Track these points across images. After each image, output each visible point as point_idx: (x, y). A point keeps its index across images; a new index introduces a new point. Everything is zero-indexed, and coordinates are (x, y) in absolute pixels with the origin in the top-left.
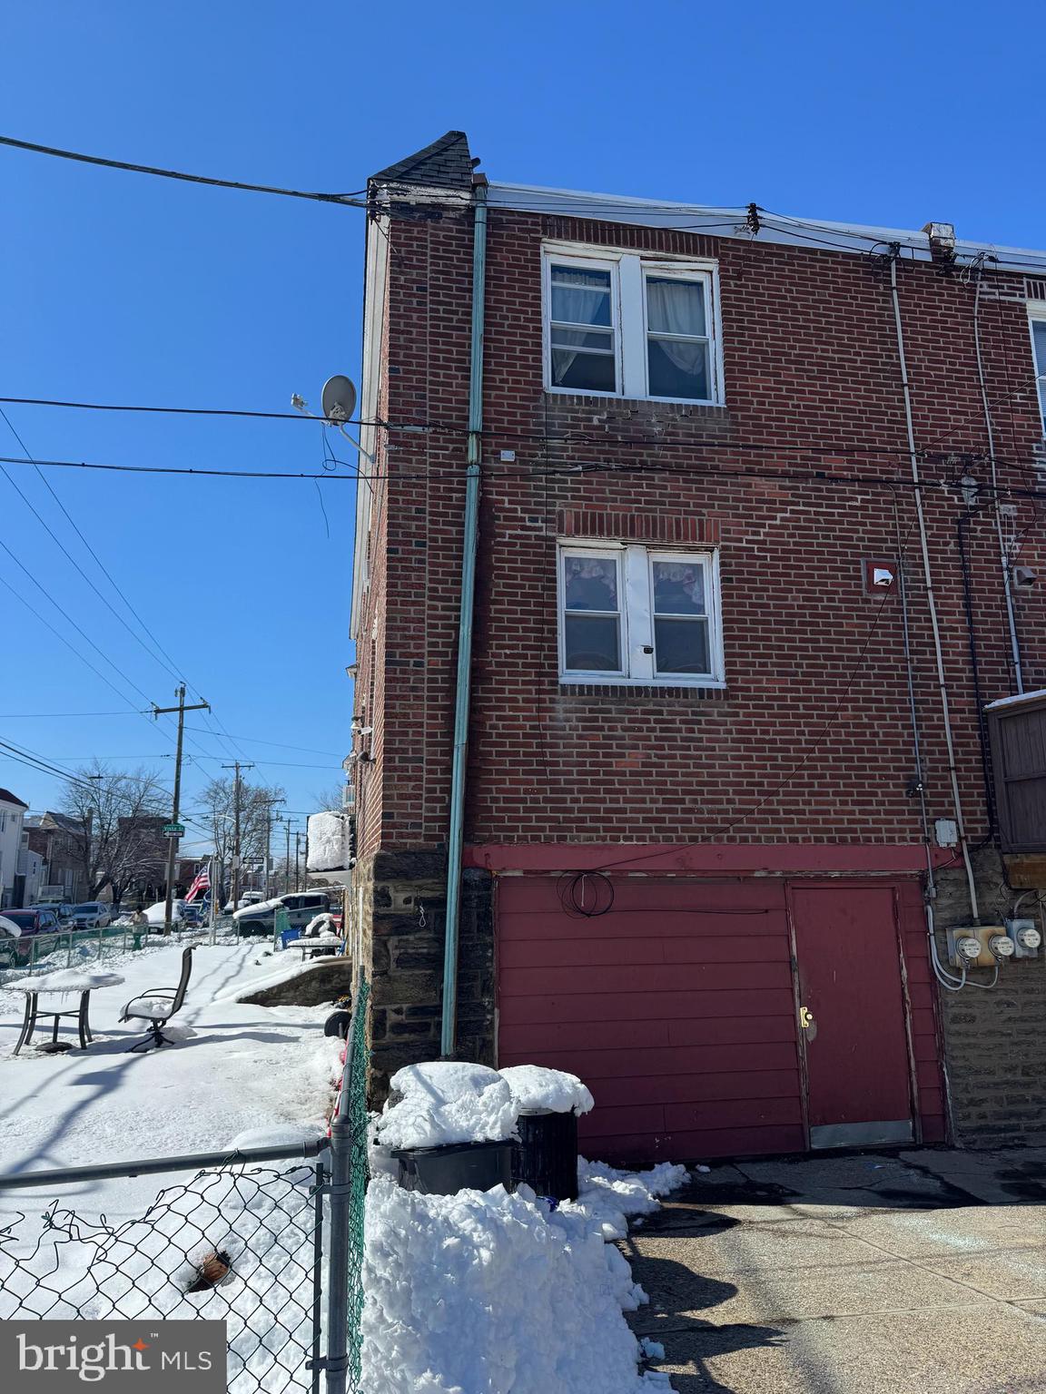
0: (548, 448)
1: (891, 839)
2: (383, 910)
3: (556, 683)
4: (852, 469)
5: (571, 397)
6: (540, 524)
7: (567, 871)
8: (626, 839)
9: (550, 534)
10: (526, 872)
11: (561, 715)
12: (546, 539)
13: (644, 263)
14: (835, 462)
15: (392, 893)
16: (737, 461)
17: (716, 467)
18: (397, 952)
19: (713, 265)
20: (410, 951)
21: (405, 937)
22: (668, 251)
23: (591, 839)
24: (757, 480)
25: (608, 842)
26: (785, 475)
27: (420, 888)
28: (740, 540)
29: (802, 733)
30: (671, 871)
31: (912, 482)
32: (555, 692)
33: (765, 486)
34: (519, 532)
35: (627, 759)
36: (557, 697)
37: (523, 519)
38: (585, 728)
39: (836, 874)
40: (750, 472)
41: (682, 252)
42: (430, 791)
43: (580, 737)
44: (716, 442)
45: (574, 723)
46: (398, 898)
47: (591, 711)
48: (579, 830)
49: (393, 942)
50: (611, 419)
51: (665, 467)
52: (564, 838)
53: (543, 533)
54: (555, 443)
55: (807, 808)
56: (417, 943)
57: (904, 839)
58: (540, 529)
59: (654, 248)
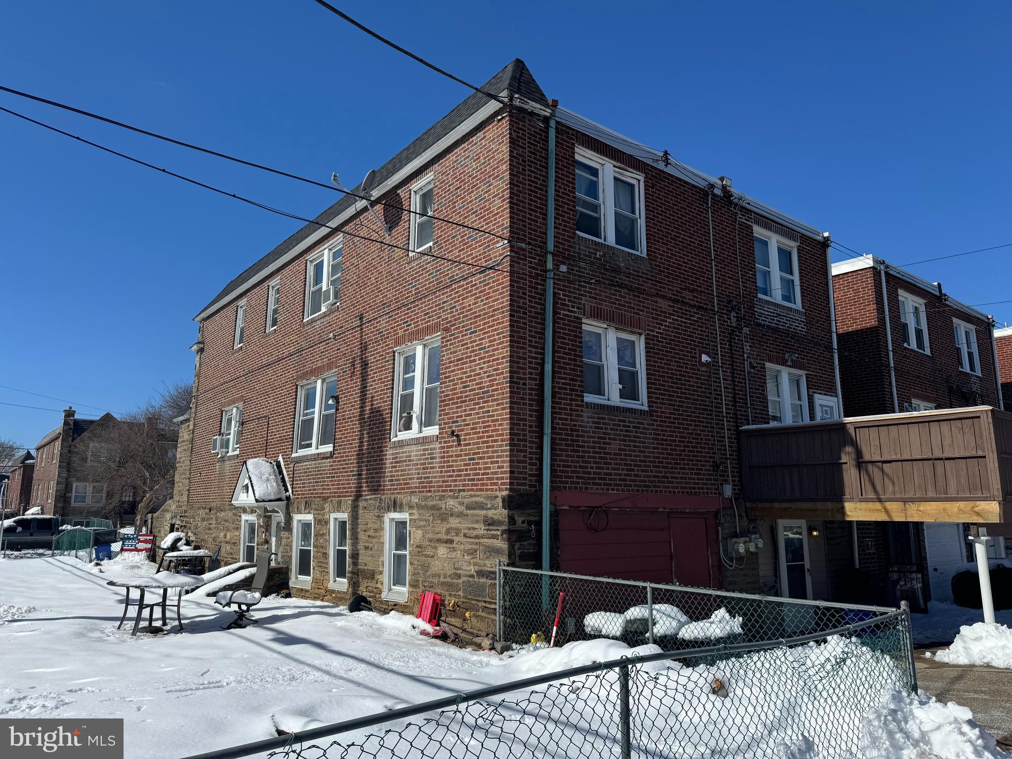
0: (579, 267)
1: (707, 493)
2: (512, 528)
3: (583, 401)
4: (693, 300)
5: (589, 240)
6: (575, 309)
7: (587, 507)
8: (613, 490)
9: (580, 316)
10: (570, 507)
11: (585, 419)
12: (578, 318)
13: (615, 169)
14: (688, 295)
15: (516, 518)
16: (652, 288)
17: (645, 290)
18: (519, 551)
19: (641, 178)
20: (526, 551)
21: (522, 543)
22: (626, 165)
23: (597, 489)
24: (660, 300)
25: (605, 491)
26: (670, 299)
27: (529, 515)
28: (653, 331)
29: (676, 436)
30: (628, 508)
31: (714, 310)
32: (582, 406)
33: (663, 304)
34: (567, 313)
35: (612, 446)
36: (584, 409)
37: (568, 306)
38: (595, 428)
39: (687, 511)
40: (657, 295)
41: (631, 168)
42: (531, 459)
43: (593, 432)
44: (645, 276)
45: (591, 424)
46: (519, 520)
47: (598, 418)
48: (594, 484)
49: (517, 545)
50: (604, 256)
51: (626, 287)
52: (587, 488)
53: (576, 315)
54: (582, 264)
55: (679, 476)
56: (528, 546)
57: (711, 493)
58: (575, 312)
59: (621, 163)
